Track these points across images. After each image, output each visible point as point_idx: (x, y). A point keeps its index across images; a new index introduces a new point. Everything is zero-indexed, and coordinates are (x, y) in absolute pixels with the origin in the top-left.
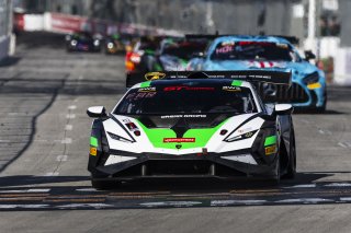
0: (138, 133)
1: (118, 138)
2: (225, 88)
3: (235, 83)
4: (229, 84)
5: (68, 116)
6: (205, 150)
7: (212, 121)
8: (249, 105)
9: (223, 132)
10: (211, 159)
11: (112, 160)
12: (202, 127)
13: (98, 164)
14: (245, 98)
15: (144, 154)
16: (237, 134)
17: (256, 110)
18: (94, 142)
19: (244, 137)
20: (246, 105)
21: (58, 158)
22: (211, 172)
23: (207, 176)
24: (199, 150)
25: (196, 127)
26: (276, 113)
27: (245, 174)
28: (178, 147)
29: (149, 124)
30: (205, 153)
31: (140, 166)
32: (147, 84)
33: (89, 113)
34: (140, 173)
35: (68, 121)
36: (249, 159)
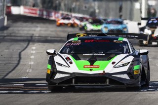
0: (71, 63)
1: (61, 65)
2: (115, 41)
3: (120, 39)
4: (117, 39)
5: (32, 52)
6: (104, 72)
7: (108, 57)
8: (127, 49)
9: (113, 63)
10: (107, 76)
11: (58, 76)
12: (103, 60)
13: (51, 78)
14: (124, 46)
15: (74, 73)
16: (120, 64)
17: (130, 52)
18: (49, 67)
19: (124, 65)
20: (125, 50)
21: (27, 71)
22: (107, 83)
23: (105, 84)
24: (101, 72)
25: (100, 60)
26: (140, 54)
27: (124, 84)
28: (91, 70)
29: (77, 58)
30: (104, 73)
31: (72, 79)
32: (76, 39)
33: (47, 52)
34: (72, 83)
35: (32, 54)
36: (126, 76)
